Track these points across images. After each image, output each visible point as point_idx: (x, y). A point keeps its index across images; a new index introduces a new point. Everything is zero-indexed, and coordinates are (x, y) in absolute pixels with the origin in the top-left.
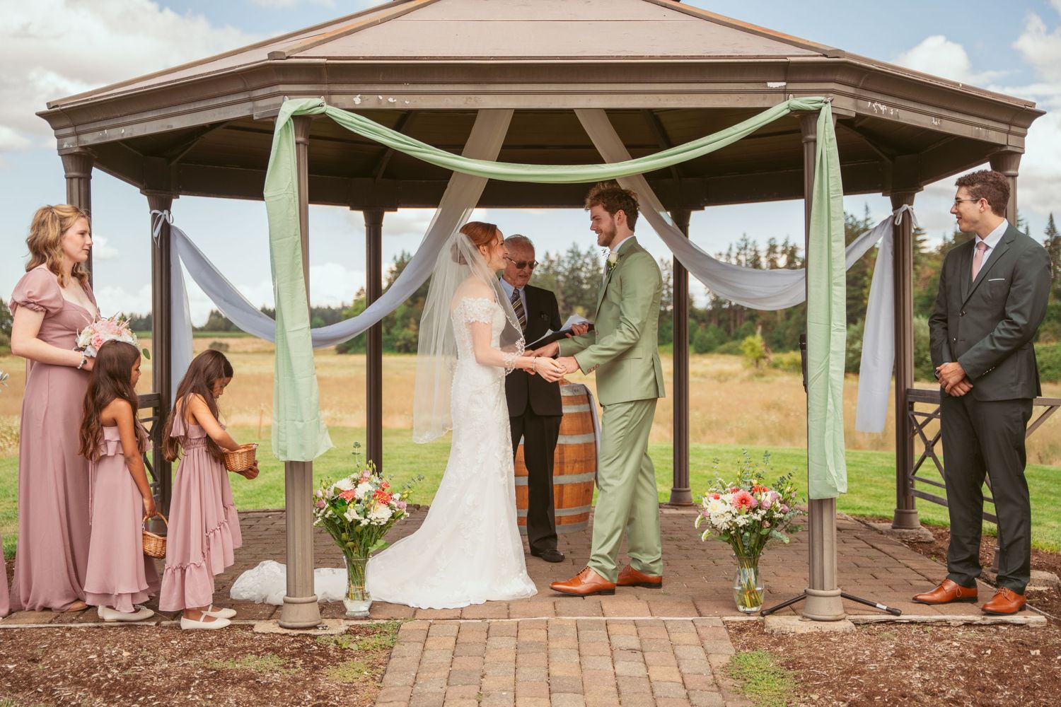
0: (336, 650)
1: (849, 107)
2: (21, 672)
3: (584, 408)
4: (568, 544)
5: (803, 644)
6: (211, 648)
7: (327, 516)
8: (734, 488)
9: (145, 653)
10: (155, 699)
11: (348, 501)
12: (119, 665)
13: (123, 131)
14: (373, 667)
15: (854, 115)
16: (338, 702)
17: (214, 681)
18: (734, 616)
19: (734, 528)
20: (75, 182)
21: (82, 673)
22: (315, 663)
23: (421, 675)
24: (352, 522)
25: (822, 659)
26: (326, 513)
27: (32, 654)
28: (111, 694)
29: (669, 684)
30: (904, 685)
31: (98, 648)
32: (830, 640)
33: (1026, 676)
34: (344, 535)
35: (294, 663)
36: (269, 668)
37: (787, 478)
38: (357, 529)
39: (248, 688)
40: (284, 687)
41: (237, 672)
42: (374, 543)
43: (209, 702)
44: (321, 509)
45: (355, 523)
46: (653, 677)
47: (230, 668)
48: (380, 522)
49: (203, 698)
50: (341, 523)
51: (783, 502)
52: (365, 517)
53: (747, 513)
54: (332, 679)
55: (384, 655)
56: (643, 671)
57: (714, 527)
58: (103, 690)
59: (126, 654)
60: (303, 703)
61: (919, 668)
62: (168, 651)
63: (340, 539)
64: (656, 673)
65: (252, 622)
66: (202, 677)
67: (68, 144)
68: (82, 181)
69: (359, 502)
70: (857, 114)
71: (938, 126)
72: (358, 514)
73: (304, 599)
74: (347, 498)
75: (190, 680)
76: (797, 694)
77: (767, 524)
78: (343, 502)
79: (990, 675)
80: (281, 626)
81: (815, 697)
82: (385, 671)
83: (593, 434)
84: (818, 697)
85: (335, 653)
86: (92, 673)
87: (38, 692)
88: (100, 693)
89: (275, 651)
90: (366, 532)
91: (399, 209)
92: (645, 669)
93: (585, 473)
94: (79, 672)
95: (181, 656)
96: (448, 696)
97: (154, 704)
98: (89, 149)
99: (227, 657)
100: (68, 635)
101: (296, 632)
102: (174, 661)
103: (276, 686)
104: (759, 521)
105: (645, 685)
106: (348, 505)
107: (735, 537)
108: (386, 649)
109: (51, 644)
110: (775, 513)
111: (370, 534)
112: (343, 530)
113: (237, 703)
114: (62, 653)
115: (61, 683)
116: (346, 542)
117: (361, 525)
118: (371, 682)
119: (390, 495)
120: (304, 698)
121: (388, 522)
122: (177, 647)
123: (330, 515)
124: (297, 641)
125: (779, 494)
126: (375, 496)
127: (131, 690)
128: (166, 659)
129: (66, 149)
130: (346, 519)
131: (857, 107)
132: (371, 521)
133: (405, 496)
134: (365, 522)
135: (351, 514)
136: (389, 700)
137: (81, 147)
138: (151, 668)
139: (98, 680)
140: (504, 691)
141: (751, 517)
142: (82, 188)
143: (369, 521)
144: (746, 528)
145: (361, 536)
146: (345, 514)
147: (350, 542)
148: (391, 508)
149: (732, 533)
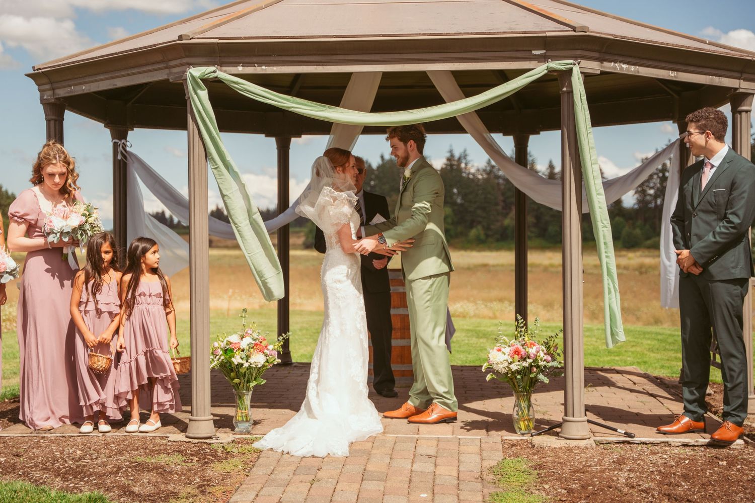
0: (222, 452)
1: (594, 67)
2: (9, 462)
5: (553, 454)
6: (137, 449)
7: (221, 360)
9: (92, 452)
10: (95, 480)
11: (236, 350)
12: (73, 459)
13: (84, 88)
14: (246, 463)
15: (599, 73)
16: (217, 483)
17: (135, 469)
18: (512, 436)
19: (509, 372)
20: (52, 123)
21: (48, 464)
22: (206, 460)
23: (277, 469)
25: (561, 463)
26: (220, 358)
27: (17, 452)
28: (66, 476)
29: (447, 477)
30: (613, 481)
31: (61, 449)
32: (573, 452)
33: (706, 477)
34: (232, 374)
35: (192, 460)
36: (174, 462)
38: (242, 370)
39: (157, 474)
40: (182, 474)
41: (152, 464)
42: (255, 380)
43: (131, 481)
44: (217, 355)
45: (239, 365)
46: (437, 473)
47: (147, 462)
48: (257, 365)
49: (127, 479)
50: (230, 365)
51: (547, 353)
52: (247, 361)
53: (519, 361)
54: (215, 470)
55: (256, 456)
56: (432, 469)
57: (497, 372)
58: (61, 473)
59: (79, 452)
60: (193, 483)
61: (629, 470)
62: (107, 452)
63: (230, 377)
64: (440, 470)
65: (168, 435)
66: (128, 467)
67: (47, 96)
68: (57, 122)
69: (243, 351)
71: (675, 77)
72: (242, 359)
73: (203, 418)
74: (235, 348)
75: (119, 468)
76: (535, 484)
77: (534, 369)
78: (232, 350)
79: (679, 475)
80: (187, 437)
81: (547, 487)
82: (253, 466)
84: (549, 487)
85: (221, 455)
86: (55, 464)
87: (19, 474)
88: (59, 475)
89: (180, 452)
90: (247, 372)
92: (433, 467)
94: (46, 463)
95: (116, 454)
96: (292, 481)
97: (94, 482)
98: (61, 99)
99: (146, 455)
100: (42, 441)
101: (196, 441)
102: (111, 457)
103: (177, 473)
104: (528, 368)
105: (431, 477)
106: (235, 352)
107: (511, 379)
108: (258, 453)
109: (30, 446)
110: (540, 361)
111: (251, 374)
112: (232, 370)
113: (148, 482)
114: (36, 451)
115: (34, 469)
116: (234, 379)
117: (243, 367)
118: (242, 472)
119: (266, 346)
120: (194, 480)
121: (263, 366)
122: (114, 449)
123: (223, 360)
124: (196, 446)
125: (543, 347)
126: (254, 347)
127: (80, 474)
128: (105, 456)
129: (46, 99)
130: (234, 363)
131: (602, 67)
132: (251, 364)
133: (276, 347)
134: (246, 365)
135: (236, 360)
136: (251, 483)
137: (56, 99)
138: (94, 461)
139: (59, 468)
140: (330, 478)
141: (521, 364)
142: (57, 127)
144: (518, 372)
145: (244, 375)
146: (233, 359)
147: (237, 379)
148: (266, 356)
149: (509, 375)
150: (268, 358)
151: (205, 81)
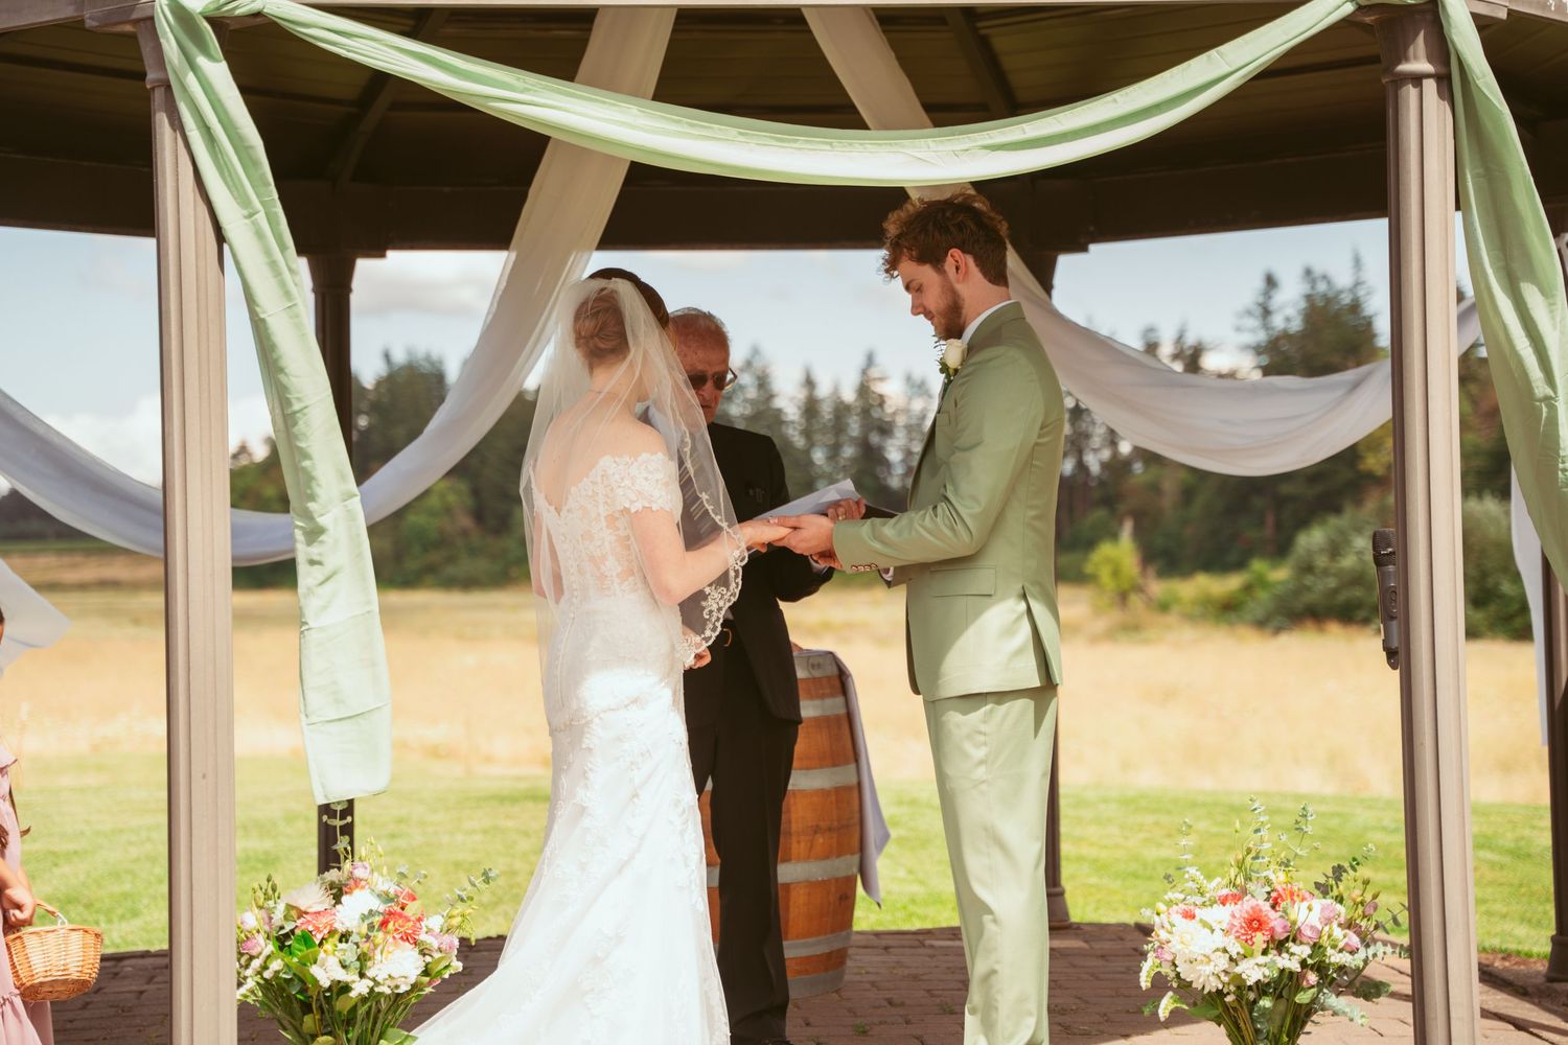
3: (834, 706)
4: (808, 1025)
7: (267, 974)
8: (1225, 891)
11: (319, 936)
15: (1503, 15)
19: (1232, 988)
24: (330, 989)
26: (265, 967)
34: (308, 1019)
37: (1346, 865)
38: (342, 1005)
42: (380, 1038)
44: (252, 958)
45: (335, 990)
48: (397, 987)
50: (303, 991)
51: (1349, 925)
52: (362, 975)
53: (1265, 952)
57: (1184, 988)
63: (298, 1032)
69: (345, 937)
70: (1510, 12)
72: (344, 967)
74: (317, 929)
77: (1312, 978)
78: (307, 939)
83: (852, 766)
90: (362, 1010)
91: (390, 254)
93: (839, 855)
104: (1291, 973)
106: (321, 944)
107: (1235, 1009)
110: (1329, 951)
111: (373, 1016)
112: (306, 1008)
116: (314, 1037)
117: (353, 994)
119: (419, 920)
121: (415, 987)
123: (277, 972)
125: (1338, 906)
126: (384, 924)
130: (316, 981)
132: (377, 983)
133: (456, 921)
134: (360, 988)
135: (326, 971)
141: (1274, 962)
143: (371, 984)
144: (1261, 988)
145: (349, 1021)
146: (315, 970)
147: (325, 1038)
148: (423, 953)
149: (1229, 999)
150: (428, 959)
151: (217, 22)
